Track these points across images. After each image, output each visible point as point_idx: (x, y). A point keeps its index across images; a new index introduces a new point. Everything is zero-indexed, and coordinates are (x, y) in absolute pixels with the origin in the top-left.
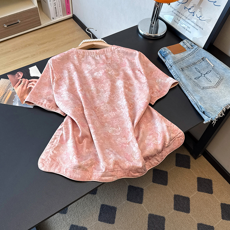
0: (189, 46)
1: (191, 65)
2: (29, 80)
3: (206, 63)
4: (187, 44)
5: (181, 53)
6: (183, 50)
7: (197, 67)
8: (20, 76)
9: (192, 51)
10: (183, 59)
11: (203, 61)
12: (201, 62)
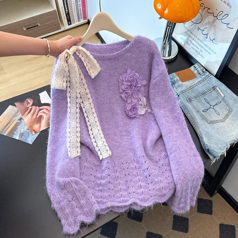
0: (200, 71)
1: (199, 95)
2: (40, 108)
3: (216, 93)
4: (199, 69)
5: (191, 81)
6: (193, 76)
7: (206, 97)
8: (30, 104)
9: (202, 78)
10: (192, 87)
11: (214, 90)
12: (212, 91)
